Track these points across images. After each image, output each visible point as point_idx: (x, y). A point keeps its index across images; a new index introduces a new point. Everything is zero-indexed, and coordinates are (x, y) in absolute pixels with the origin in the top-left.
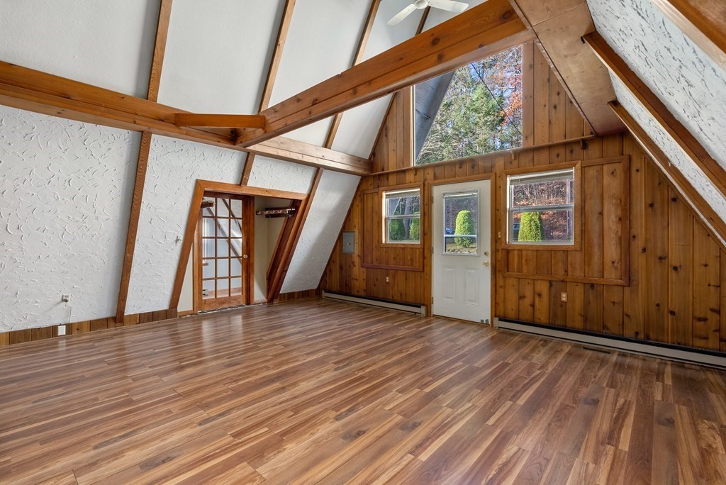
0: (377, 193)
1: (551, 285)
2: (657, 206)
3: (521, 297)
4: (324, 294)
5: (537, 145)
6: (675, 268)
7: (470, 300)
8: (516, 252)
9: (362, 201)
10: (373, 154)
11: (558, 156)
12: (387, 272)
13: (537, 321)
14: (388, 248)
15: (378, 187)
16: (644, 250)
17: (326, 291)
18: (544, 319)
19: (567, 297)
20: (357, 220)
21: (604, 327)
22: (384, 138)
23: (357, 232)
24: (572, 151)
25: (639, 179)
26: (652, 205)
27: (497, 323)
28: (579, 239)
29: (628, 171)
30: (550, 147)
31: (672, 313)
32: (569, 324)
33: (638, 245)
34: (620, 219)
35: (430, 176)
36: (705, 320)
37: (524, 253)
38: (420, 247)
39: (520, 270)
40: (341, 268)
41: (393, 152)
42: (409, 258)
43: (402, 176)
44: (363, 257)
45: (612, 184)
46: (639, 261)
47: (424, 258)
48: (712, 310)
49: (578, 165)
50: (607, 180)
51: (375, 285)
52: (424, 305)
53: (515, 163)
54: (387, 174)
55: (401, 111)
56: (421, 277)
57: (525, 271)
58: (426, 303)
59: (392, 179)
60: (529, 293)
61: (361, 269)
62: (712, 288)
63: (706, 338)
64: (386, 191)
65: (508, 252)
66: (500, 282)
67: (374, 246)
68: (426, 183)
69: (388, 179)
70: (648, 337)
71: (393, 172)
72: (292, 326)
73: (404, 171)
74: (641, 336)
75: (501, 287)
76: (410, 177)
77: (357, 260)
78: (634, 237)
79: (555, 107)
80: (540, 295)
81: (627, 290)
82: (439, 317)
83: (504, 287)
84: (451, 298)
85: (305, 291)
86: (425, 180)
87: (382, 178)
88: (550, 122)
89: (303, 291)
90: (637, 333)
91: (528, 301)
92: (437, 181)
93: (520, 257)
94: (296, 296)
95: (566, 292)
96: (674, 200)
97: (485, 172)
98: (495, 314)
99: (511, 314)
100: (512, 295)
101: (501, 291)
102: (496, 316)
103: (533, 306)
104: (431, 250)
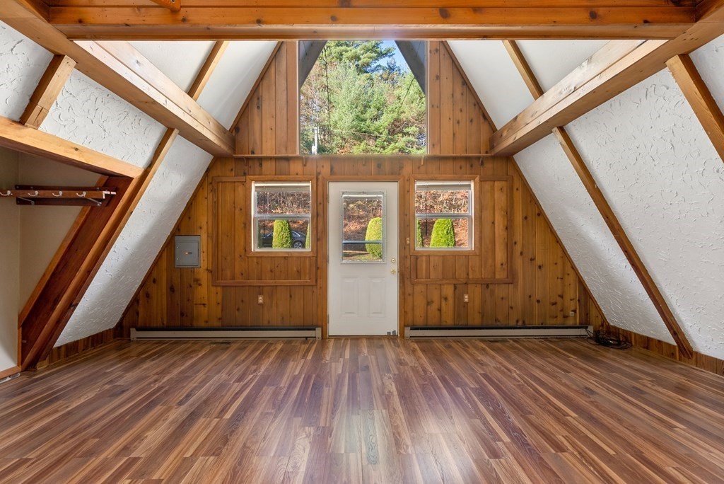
0: (243, 183)
1: (455, 288)
2: (529, 218)
3: (429, 303)
4: (135, 334)
5: (442, 155)
6: (540, 267)
7: (374, 313)
8: (424, 258)
9: (215, 191)
10: (236, 128)
11: (461, 168)
12: (260, 290)
13: (444, 324)
14: (261, 257)
15: (245, 174)
16: (521, 253)
17: (138, 329)
18: (450, 322)
19: (469, 298)
20: (203, 218)
21: (497, 320)
22: (256, 110)
23: (204, 236)
24: (472, 166)
25: (518, 196)
26: (526, 218)
27: (408, 332)
28: (478, 245)
29: (511, 189)
30: (454, 158)
31: (538, 301)
32: (471, 323)
33: (518, 248)
34: (507, 228)
35: (326, 170)
36: (555, 304)
37: (431, 259)
38: (311, 255)
39: (428, 276)
40: (172, 289)
41: (269, 131)
42: (295, 269)
43: (284, 164)
44: (214, 272)
45: (500, 198)
46: (519, 263)
47: (318, 268)
48: (559, 296)
49: (477, 179)
50: (497, 195)
51: (238, 310)
52: (318, 326)
53: (423, 169)
54: (261, 159)
55: (284, 82)
56: (313, 292)
57: (432, 276)
58: (320, 323)
59: (268, 167)
60: (436, 297)
61: (213, 289)
62: (559, 280)
63: (556, 317)
64: (257, 181)
65: (417, 257)
66: (409, 290)
67: (237, 256)
68: (320, 177)
69: (261, 165)
70: (524, 322)
71: (270, 158)
72: (158, 409)
73: (287, 159)
74: (520, 323)
75: (409, 295)
76: (296, 167)
77: (204, 277)
78: (515, 243)
79: (458, 122)
80: (446, 299)
81: (511, 286)
82: (338, 338)
83: (412, 294)
84: (353, 313)
85: (97, 334)
86: (318, 174)
87: (250, 163)
88: (454, 134)
89: (93, 336)
90: (517, 321)
91: (435, 306)
92: (334, 177)
93: (428, 262)
94: (81, 346)
95: (467, 293)
96: (539, 215)
97: (392, 174)
98: (404, 324)
99: (420, 321)
100: (420, 302)
101: (409, 299)
102: (405, 326)
103: (440, 310)
104: (326, 260)
